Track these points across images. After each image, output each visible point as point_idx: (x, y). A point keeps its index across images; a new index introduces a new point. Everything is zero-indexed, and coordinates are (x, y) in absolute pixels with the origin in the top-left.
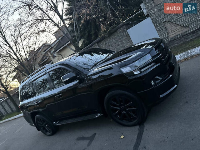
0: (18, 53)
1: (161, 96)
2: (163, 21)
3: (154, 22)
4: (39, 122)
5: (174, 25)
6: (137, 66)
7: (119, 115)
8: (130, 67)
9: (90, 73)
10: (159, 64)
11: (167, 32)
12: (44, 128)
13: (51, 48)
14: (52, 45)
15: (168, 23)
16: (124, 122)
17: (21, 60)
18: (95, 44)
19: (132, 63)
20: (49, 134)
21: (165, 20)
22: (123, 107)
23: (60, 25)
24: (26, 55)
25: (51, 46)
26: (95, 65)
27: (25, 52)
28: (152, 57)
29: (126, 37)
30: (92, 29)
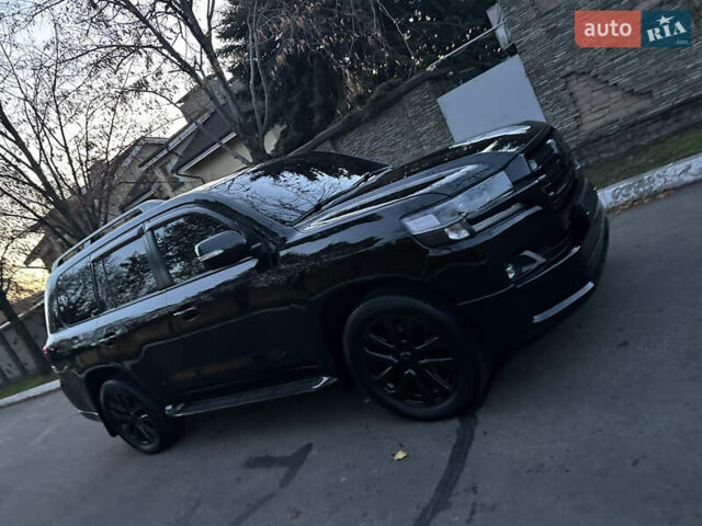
0: (48, 164)
1: (537, 319)
2: (563, 69)
3: (534, 72)
4: (113, 405)
5: (601, 86)
6: (460, 214)
7: (392, 382)
8: (437, 214)
9: (299, 236)
10: (537, 208)
11: (577, 111)
12: (132, 429)
13: (165, 152)
14: (170, 145)
15: (581, 79)
16: (409, 406)
17: (58, 192)
18: (322, 142)
19: (444, 200)
20: (148, 447)
21: (569, 69)
22: (408, 353)
23: (201, 70)
24: (74, 173)
25: (166, 146)
26: (318, 208)
27: (70, 162)
28: (513, 184)
29: (433, 123)
30: (316, 89)
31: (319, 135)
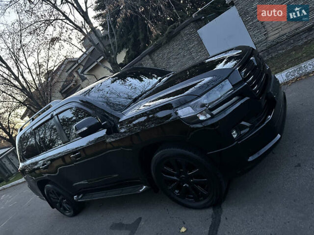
1: (251, 159)
3: (243, 14)
4: (51, 195)
6: (205, 105)
7: (177, 190)
8: (192, 107)
9: (125, 118)
10: (247, 98)
11: (265, 31)
12: (61, 206)
13: (77, 64)
14: (79, 61)
18: (145, 56)
19: (196, 99)
20: (69, 214)
22: (184, 176)
28: (233, 86)
29: (196, 43)
31: (143, 52)
